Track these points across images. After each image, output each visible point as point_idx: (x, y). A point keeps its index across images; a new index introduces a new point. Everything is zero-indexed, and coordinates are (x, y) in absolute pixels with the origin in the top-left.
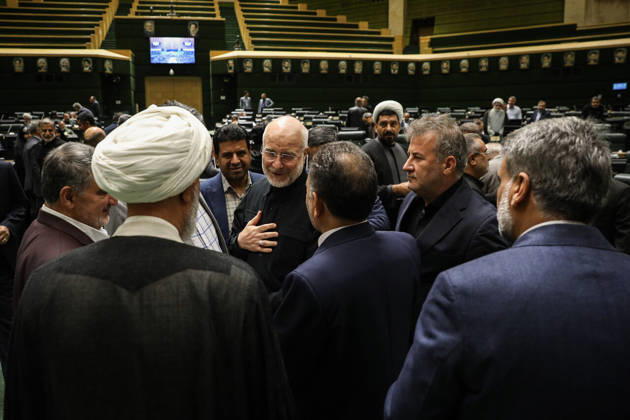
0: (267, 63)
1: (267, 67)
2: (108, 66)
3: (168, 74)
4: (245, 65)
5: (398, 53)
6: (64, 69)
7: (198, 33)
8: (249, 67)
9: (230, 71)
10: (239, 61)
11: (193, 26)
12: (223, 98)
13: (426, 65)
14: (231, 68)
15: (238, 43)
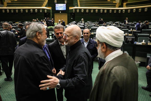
0: (83, 10)
1: (82, 11)
2: (46, 11)
3: (60, 13)
6: (36, 12)
7: (67, 3)
8: (78, 11)
9: (74, 12)
10: (76, 9)
11: (66, 1)
12: (72, 18)
13: (124, 11)
14: (74, 11)
15: (76, 5)
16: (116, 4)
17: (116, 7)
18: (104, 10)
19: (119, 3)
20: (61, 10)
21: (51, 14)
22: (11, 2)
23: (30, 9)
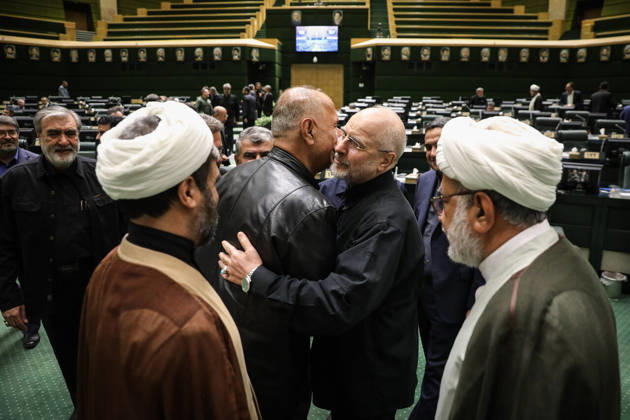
0: (406, 50)
1: (405, 55)
2: (255, 55)
3: (312, 62)
4: (383, 53)
5: (554, 39)
6: (216, 58)
7: (342, 22)
8: (386, 55)
9: (368, 59)
10: (378, 49)
11: (337, 15)
12: (361, 85)
13: (582, 52)
14: (369, 56)
15: (379, 30)
16: (549, 24)
17: (549, 37)
18: (495, 50)
19: (564, 22)
20: (319, 50)
21: (277, 66)
22: (125, 20)
23: (194, 48)
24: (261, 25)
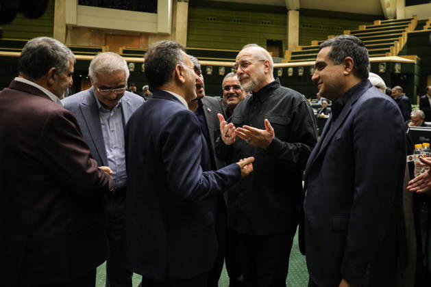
2: (397, 67)
22: (303, 49)
24: (402, 46)
